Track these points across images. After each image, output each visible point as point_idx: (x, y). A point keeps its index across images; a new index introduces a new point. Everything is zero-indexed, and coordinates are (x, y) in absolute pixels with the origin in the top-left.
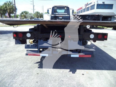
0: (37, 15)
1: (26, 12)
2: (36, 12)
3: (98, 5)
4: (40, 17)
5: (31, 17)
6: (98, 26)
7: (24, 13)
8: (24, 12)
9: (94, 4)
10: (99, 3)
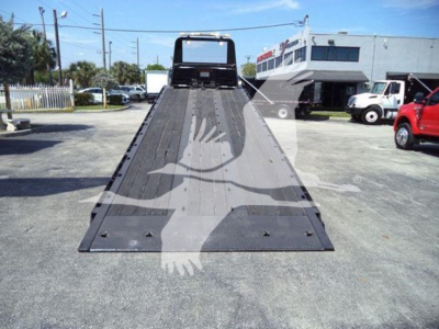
0: (121, 75)
1: (85, 63)
2: (116, 64)
3: (315, 48)
4: (132, 82)
5: (110, 82)
6: (313, 113)
7: (78, 68)
8: (80, 64)
9: (303, 46)
10: (318, 44)
